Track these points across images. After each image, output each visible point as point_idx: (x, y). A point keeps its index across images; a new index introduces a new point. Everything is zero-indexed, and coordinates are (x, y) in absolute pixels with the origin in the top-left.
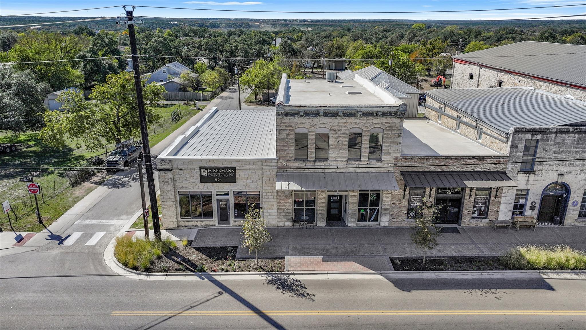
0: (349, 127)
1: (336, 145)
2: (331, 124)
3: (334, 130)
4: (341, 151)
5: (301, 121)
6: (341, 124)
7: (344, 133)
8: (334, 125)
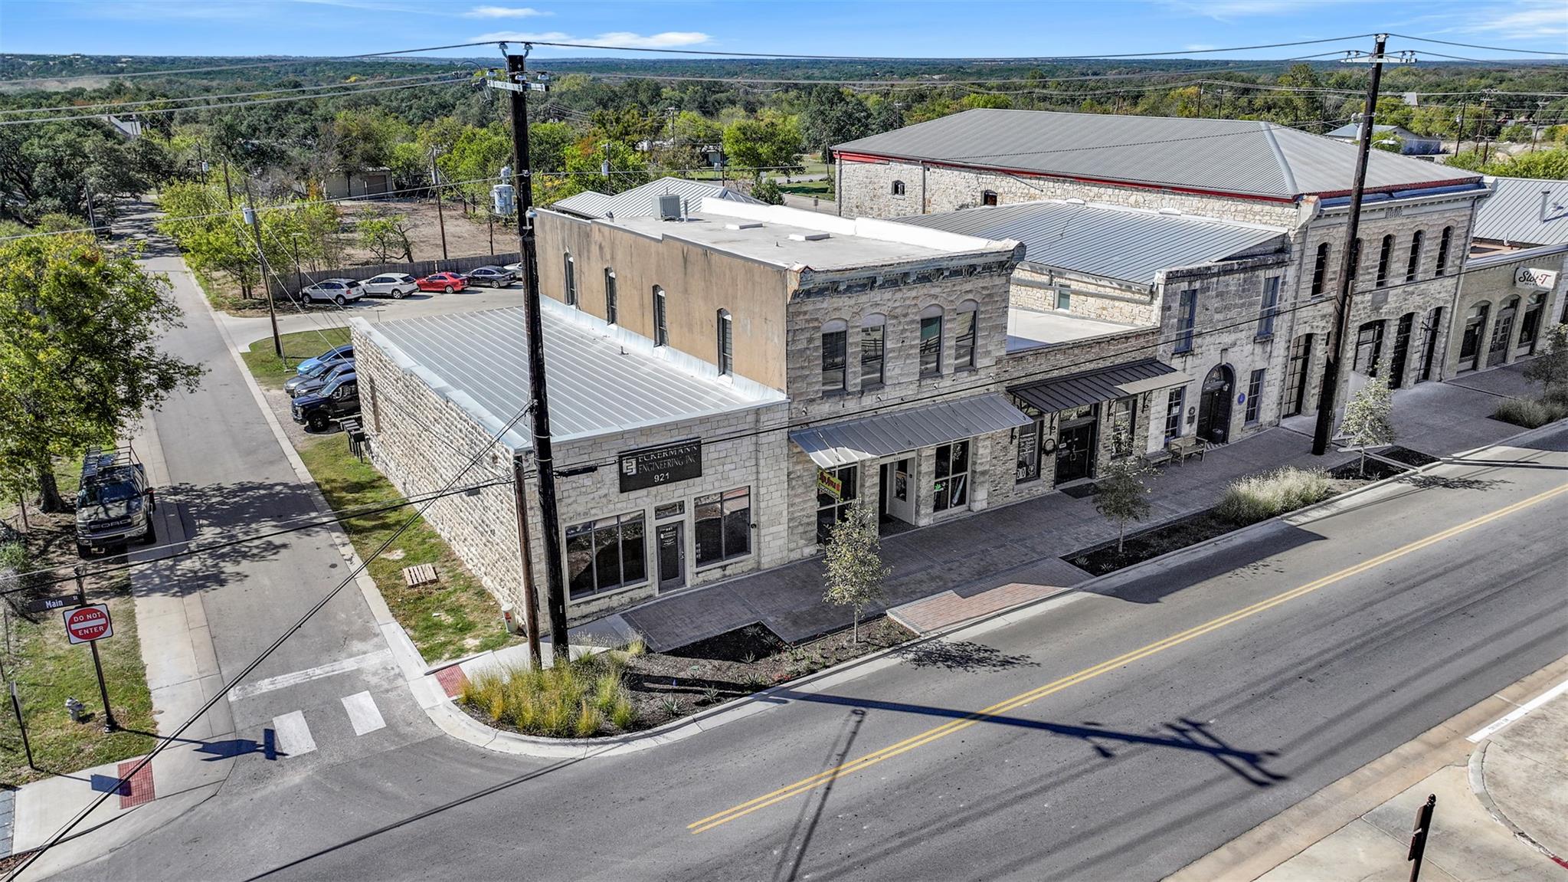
0: (922, 306)
1: (900, 350)
2: (890, 304)
3: (896, 317)
4: (908, 361)
5: (835, 305)
6: (908, 302)
7: (913, 322)
8: (897, 304)
